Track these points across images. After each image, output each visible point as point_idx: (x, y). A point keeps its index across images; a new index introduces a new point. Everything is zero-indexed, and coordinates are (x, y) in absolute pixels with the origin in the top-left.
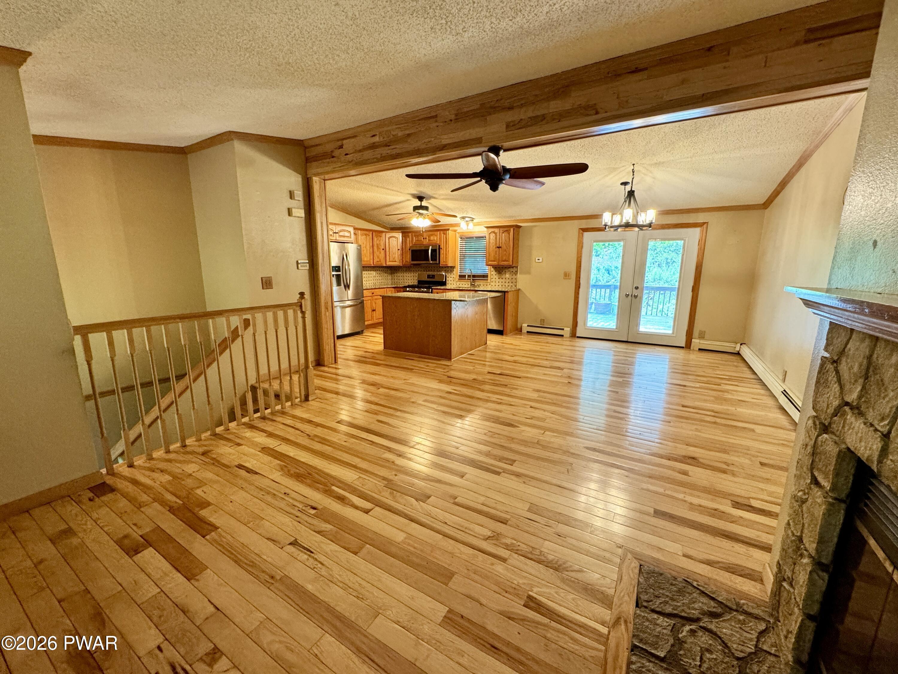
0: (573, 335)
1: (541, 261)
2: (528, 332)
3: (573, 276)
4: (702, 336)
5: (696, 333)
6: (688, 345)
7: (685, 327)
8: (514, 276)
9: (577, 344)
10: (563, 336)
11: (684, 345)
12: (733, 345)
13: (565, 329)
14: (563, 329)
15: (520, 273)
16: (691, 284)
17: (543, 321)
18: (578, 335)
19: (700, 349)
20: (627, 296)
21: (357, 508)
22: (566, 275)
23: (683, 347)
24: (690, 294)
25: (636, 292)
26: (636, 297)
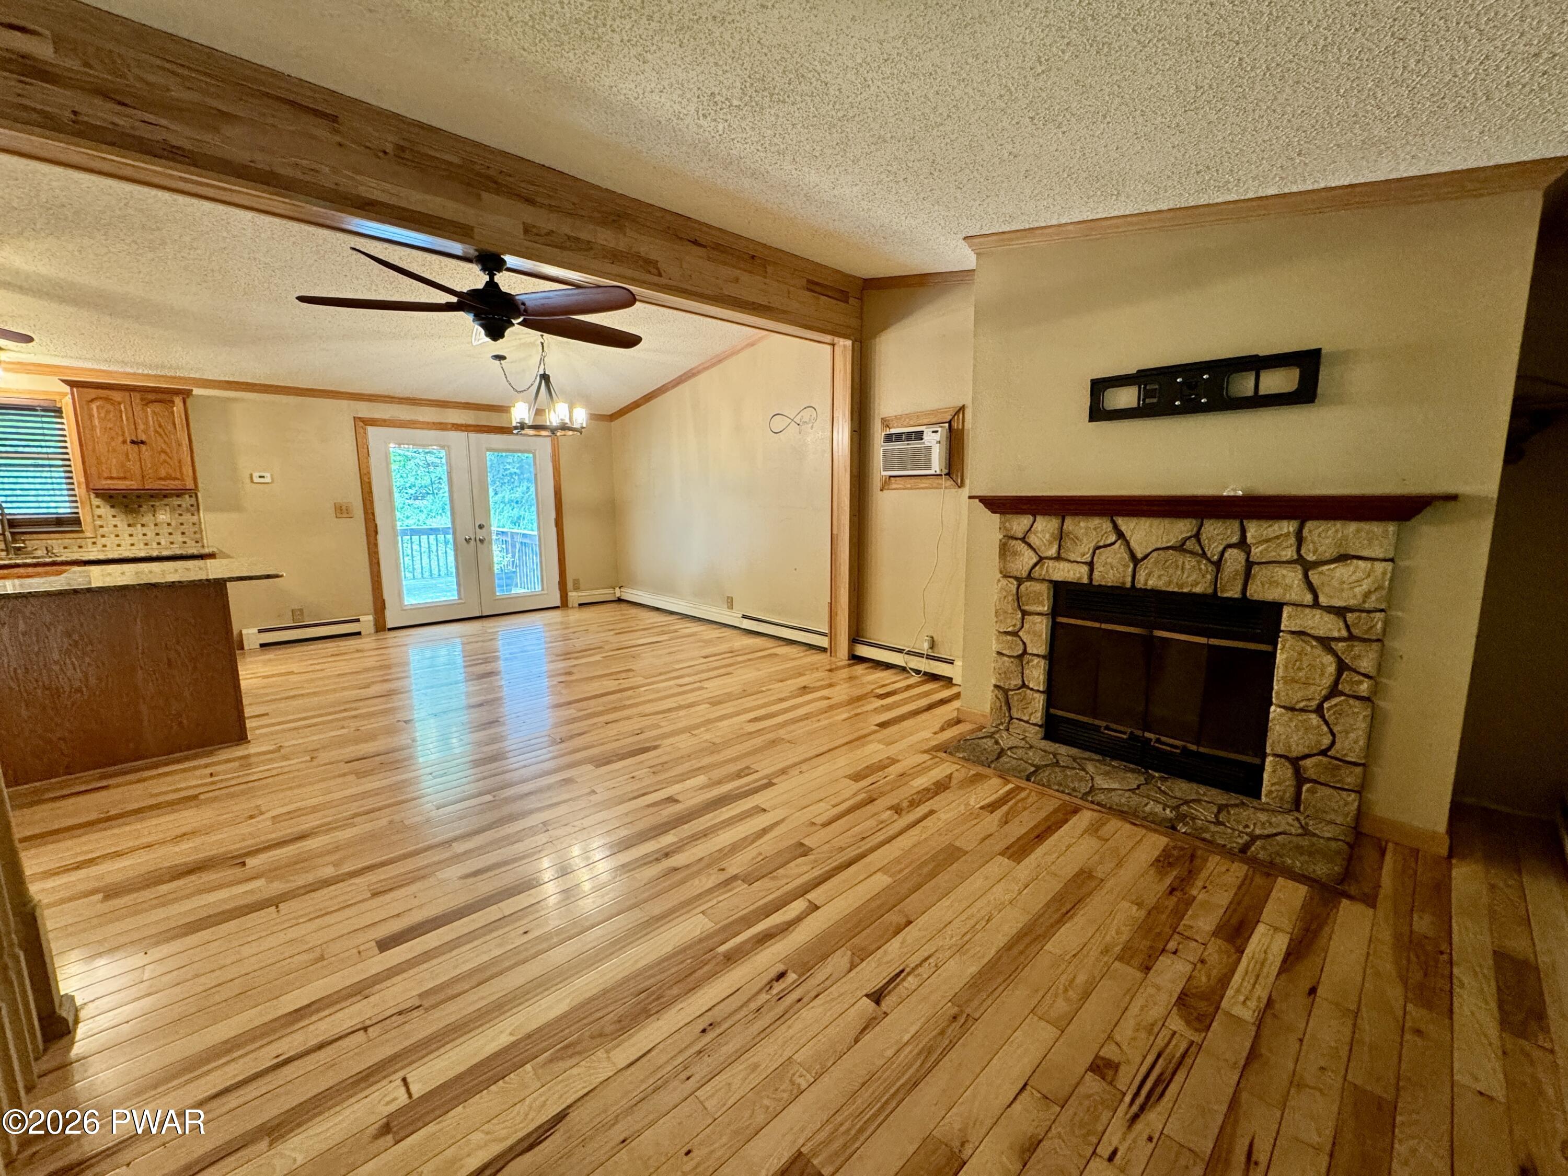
0: (381, 627)
1: (268, 480)
2: (262, 645)
3: (359, 512)
4: (577, 588)
5: (570, 585)
6: (564, 604)
7: (556, 578)
8: (187, 517)
9: (391, 642)
10: (359, 633)
11: (558, 604)
12: (611, 591)
13: (362, 618)
14: (358, 620)
15: (207, 509)
16: (553, 515)
17: (297, 613)
18: (389, 625)
19: (580, 605)
20: (468, 541)
21: (799, 919)
22: (341, 511)
23: (558, 607)
24: (554, 530)
25: (481, 534)
26: (482, 541)
